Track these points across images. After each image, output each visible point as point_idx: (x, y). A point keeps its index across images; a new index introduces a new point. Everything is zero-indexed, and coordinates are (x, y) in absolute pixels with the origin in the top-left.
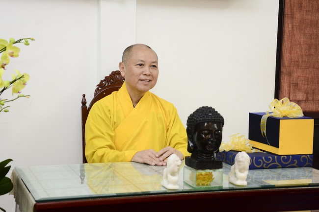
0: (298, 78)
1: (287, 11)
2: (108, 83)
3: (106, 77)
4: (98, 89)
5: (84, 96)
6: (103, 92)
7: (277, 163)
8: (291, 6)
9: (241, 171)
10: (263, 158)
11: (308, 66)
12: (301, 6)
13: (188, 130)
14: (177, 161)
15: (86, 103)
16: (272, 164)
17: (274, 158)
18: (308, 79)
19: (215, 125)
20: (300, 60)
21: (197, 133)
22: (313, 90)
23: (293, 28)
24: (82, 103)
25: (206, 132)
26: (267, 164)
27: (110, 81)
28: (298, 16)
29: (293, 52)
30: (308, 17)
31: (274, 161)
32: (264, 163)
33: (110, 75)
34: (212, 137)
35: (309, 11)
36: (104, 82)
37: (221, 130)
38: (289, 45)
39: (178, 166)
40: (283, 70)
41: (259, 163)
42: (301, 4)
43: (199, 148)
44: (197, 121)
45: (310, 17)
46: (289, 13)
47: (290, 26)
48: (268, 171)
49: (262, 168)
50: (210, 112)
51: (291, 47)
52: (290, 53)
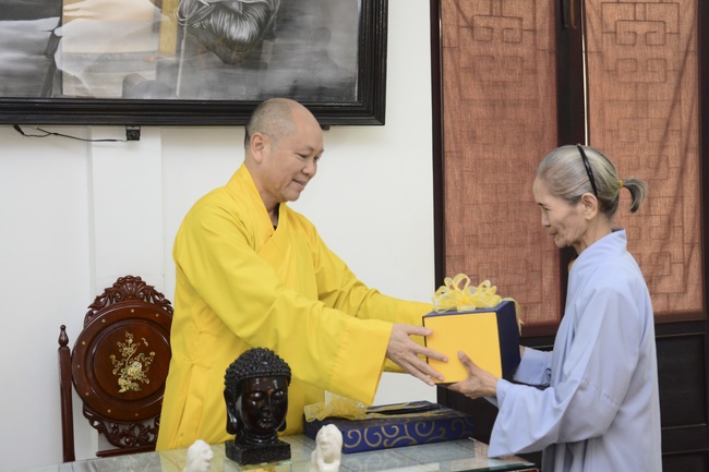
0: (478, 267)
1: (449, 145)
2: (111, 302)
3: (106, 290)
4: (90, 314)
5: (63, 328)
6: (101, 319)
7: (408, 437)
8: (455, 137)
9: (328, 460)
10: (383, 429)
11: (494, 242)
12: (473, 137)
13: (226, 394)
14: (206, 452)
15: (67, 341)
16: (399, 439)
17: (402, 428)
18: (497, 266)
19: (275, 381)
20: (480, 232)
21: (240, 399)
22: (508, 286)
23: (462, 175)
24: (60, 342)
25: (257, 395)
26: (391, 440)
27: (115, 297)
28: (469, 154)
29: (465, 219)
30: (486, 156)
31: (402, 433)
32: (384, 437)
33: (114, 286)
34: (267, 403)
35: (488, 144)
36: (102, 300)
37: (286, 391)
38: (458, 208)
39: (208, 461)
40: (449, 251)
41: (375, 439)
42: (474, 132)
43: (246, 426)
44: (239, 377)
45: (491, 155)
46: (453, 149)
47: (457, 173)
48: (392, 451)
49: (381, 448)
50: (264, 359)
51: (462, 210)
52: (461, 221)
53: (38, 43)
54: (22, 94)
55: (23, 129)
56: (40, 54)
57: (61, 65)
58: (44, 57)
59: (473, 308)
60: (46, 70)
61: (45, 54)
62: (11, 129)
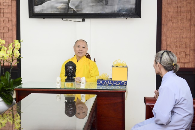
7: (111, 83)
10: (106, 81)
16: (109, 84)
25: (68, 69)
26: (107, 84)
31: (110, 82)
32: (106, 83)
41: (104, 83)
43: (67, 75)
49: (105, 85)
53: (66, 2)
54: (63, 12)
55: (63, 19)
56: (66, 4)
57: (70, 6)
58: (67, 5)
59: (122, 66)
60: (67, 7)
61: (67, 4)
62: (61, 19)
